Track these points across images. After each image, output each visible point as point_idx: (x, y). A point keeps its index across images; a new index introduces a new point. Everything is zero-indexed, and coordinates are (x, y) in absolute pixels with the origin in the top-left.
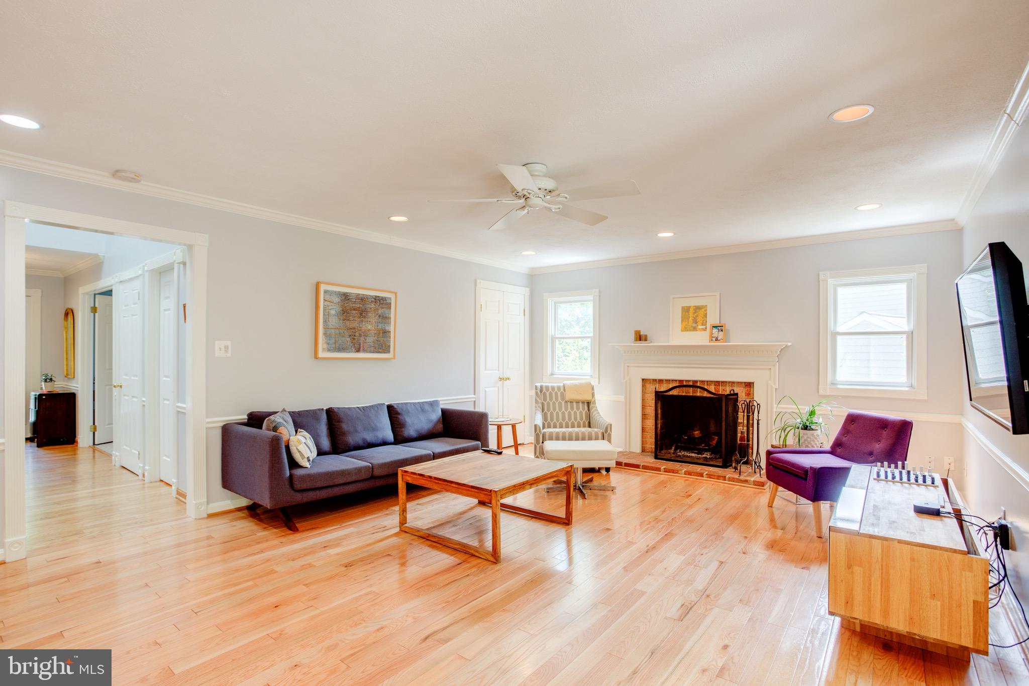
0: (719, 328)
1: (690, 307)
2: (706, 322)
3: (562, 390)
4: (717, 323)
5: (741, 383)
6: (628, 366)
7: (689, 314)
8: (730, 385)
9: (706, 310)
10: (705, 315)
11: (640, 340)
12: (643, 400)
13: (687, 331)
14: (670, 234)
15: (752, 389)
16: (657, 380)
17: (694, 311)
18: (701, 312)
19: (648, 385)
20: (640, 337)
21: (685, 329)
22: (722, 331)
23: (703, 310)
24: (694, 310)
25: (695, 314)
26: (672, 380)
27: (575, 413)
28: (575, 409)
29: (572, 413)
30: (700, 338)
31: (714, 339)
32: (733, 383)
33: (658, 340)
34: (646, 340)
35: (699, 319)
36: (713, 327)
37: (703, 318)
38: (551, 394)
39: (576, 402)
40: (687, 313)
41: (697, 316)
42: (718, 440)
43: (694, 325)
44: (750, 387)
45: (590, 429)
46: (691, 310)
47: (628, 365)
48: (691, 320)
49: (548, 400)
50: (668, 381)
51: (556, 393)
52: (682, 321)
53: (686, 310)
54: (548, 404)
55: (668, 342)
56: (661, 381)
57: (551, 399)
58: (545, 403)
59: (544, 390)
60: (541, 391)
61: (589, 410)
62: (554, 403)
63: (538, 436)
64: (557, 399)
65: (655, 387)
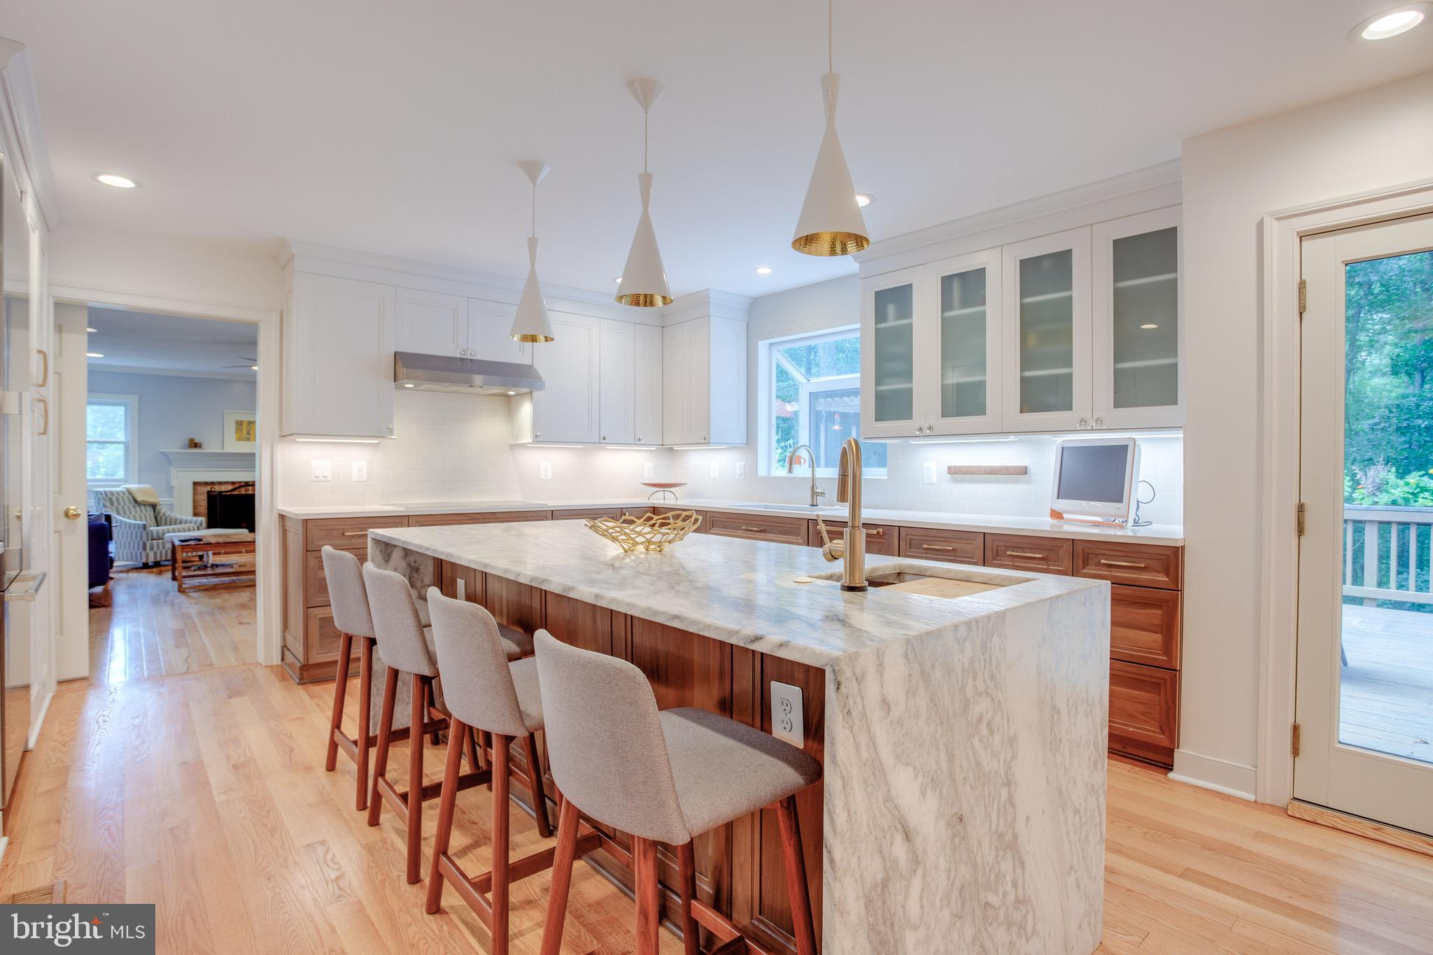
1: (243, 422)
3: (127, 494)
6: (178, 471)
7: (243, 428)
9: (255, 425)
11: (195, 447)
12: (194, 501)
13: (242, 440)
16: (210, 483)
17: (247, 425)
19: (198, 488)
20: (194, 445)
21: (240, 439)
33: (211, 447)
34: (200, 447)
35: (253, 432)
38: (117, 499)
39: (144, 503)
40: (240, 426)
41: (250, 429)
43: (248, 436)
45: (158, 528)
46: (245, 425)
47: (178, 469)
48: (244, 432)
49: (116, 504)
50: (220, 483)
51: (123, 498)
52: (236, 433)
53: (239, 424)
54: (117, 508)
55: (223, 449)
56: (212, 483)
57: (119, 504)
58: (114, 508)
59: (109, 495)
60: (107, 496)
61: (154, 512)
62: (123, 508)
63: (147, 533)
64: (125, 504)
65: (208, 488)
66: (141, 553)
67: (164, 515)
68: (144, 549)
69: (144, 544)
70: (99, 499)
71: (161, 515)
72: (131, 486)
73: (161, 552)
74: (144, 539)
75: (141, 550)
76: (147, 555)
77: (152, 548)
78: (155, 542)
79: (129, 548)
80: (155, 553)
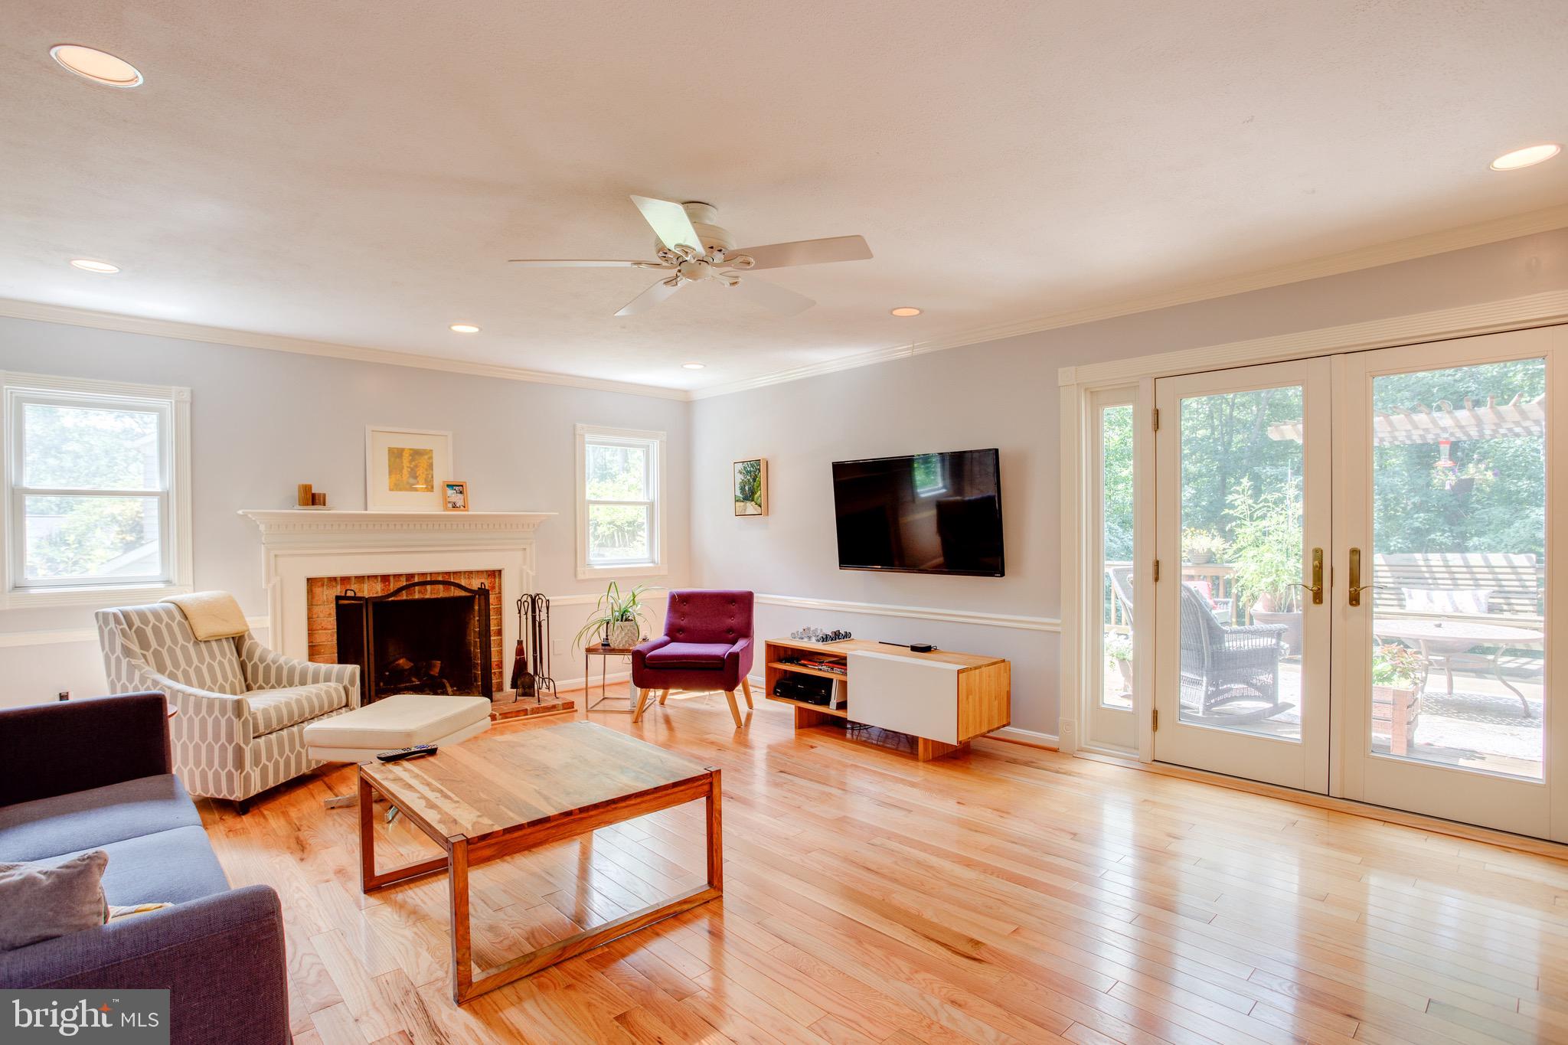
0: (457, 488)
1: (403, 450)
2: (432, 477)
3: (178, 617)
4: (451, 479)
5: (482, 572)
6: (276, 556)
7: (402, 463)
8: (467, 576)
9: (431, 458)
10: (431, 466)
11: (313, 504)
12: (309, 618)
13: (400, 490)
14: (474, 330)
15: (497, 580)
16: (339, 579)
17: (411, 458)
18: (423, 461)
19: (318, 590)
20: (313, 499)
21: (396, 487)
22: (461, 493)
23: (426, 457)
24: (410, 455)
25: (413, 463)
26: (368, 577)
27: (221, 664)
28: (219, 657)
29: (216, 665)
30: (422, 503)
31: (450, 505)
32: (471, 572)
33: (342, 504)
34: (323, 504)
35: (420, 472)
36: (448, 486)
37: (426, 470)
38: (157, 631)
39: (216, 640)
40: (398, 460)
41: (416, 466)
42: (441, 667)
43: (412, 481)
44: (495, 578)
46: (406, 456)
47: (277, 552)
48: (406, 471)
49: (154, 644)
50: (360, 579)
51: (168, 626)
52: (390, 473)
53: (396, 454)
54: (157, 654)
55: (366, 509)
56: (345, 580)
57: (161, 642)
58: (149, 655)
59: (137, 623)
60: (130, 625)
61: (239, 653)
62: (171, 651)
63: (245, 724)
64: (175, 641)
65: (338, 591)
66: (230, 776)
67: (262, 660)
68: (239, 764)
69: (239, 753)
70: (111, 633)
71: (256, 659)
72: (186, 596)
73: (277, 764)
74: (238, 738)
75: (230, 766)
76: (247, 778)
77: (257, 761)
78: (262, 740)
79: (198, 763)
80: (264, 770)
